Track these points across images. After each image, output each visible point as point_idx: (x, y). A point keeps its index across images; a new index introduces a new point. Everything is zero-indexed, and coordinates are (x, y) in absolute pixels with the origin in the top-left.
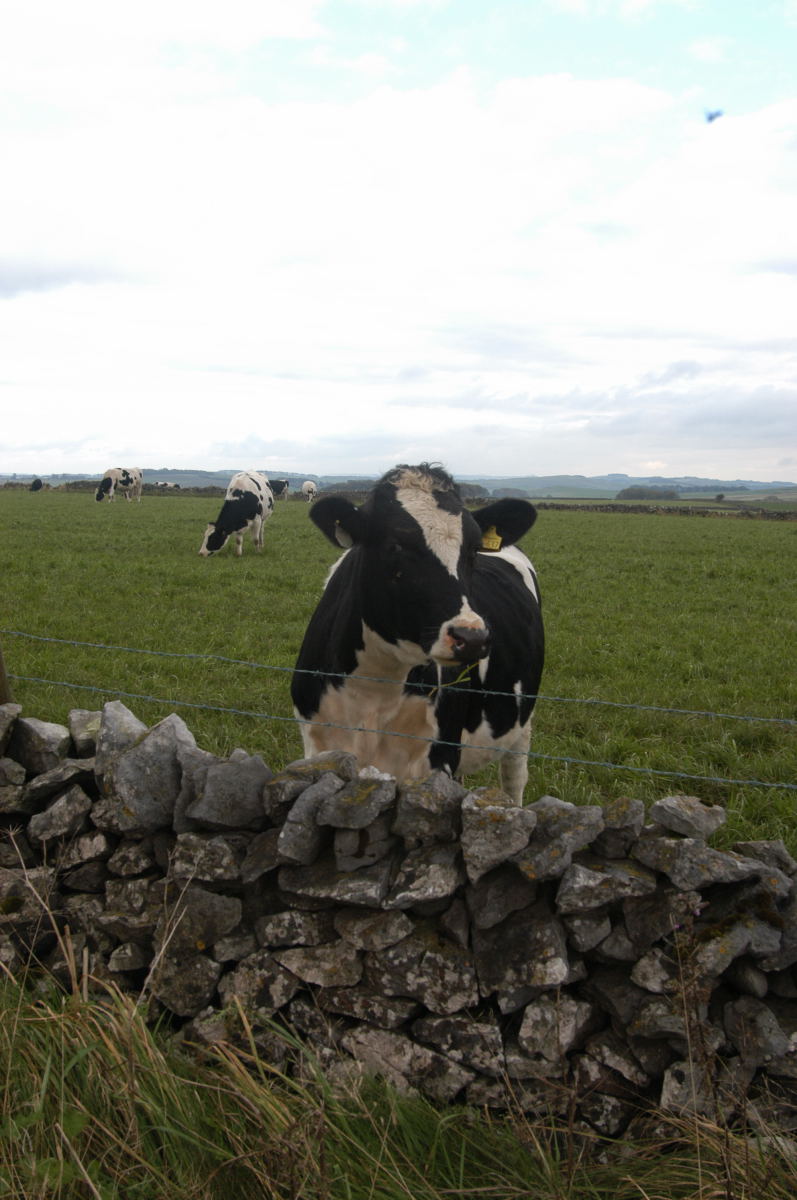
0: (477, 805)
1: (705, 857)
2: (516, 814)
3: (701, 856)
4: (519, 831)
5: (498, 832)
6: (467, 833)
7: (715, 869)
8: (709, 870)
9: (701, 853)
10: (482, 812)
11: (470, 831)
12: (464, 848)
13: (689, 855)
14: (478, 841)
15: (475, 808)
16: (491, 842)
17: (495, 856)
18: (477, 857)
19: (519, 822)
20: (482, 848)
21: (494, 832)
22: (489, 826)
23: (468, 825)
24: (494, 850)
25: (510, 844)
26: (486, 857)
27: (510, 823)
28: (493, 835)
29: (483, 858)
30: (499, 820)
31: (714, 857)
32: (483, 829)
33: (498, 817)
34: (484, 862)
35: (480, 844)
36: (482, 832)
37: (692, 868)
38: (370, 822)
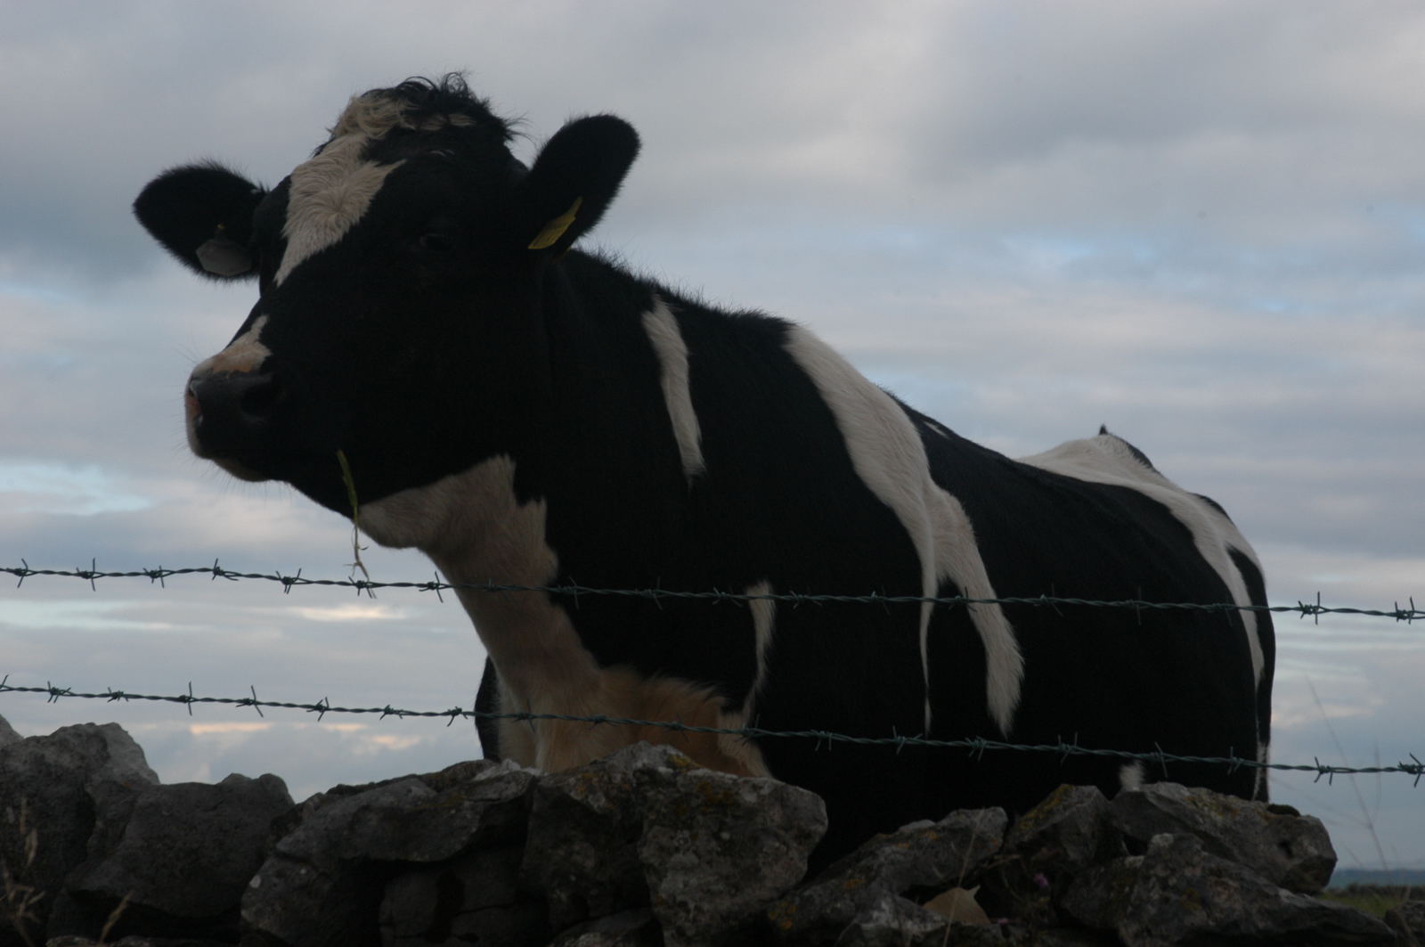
0: (670, 764)
1: (1198, 872)
2: (765, 791)
3: (1188, 872)
4: (777, 836)
5: (725, 836)
6: (650, 835)
7: (1221, 900)
8: (1204, 903)
9: (1189, 864)
10: (680, 779)
11: (656, 828)
12: (651, 879)
13: (1160, 871)
14: (678, 858)
15: (662, 769)
16: (709, 863)
17: (725, 904)
18: (683, 905)
19: (776, 815)
20: (693, 881)
21: (716, 836)
22: (700, 817)
23: (652, 817)
24: (721, 887)
25: (758, 870)
26: (706, 906)
27: (751, 812)
28: (713, 844)
29: (698, 908)
30: (723, 804)
31: (1218, 873)
32: (690, 828)
33: (720, 796)
34: (704, 919)
35: (687, 869)
36: (686, 833)
37: (1167, 900)
38: (458, 847)
